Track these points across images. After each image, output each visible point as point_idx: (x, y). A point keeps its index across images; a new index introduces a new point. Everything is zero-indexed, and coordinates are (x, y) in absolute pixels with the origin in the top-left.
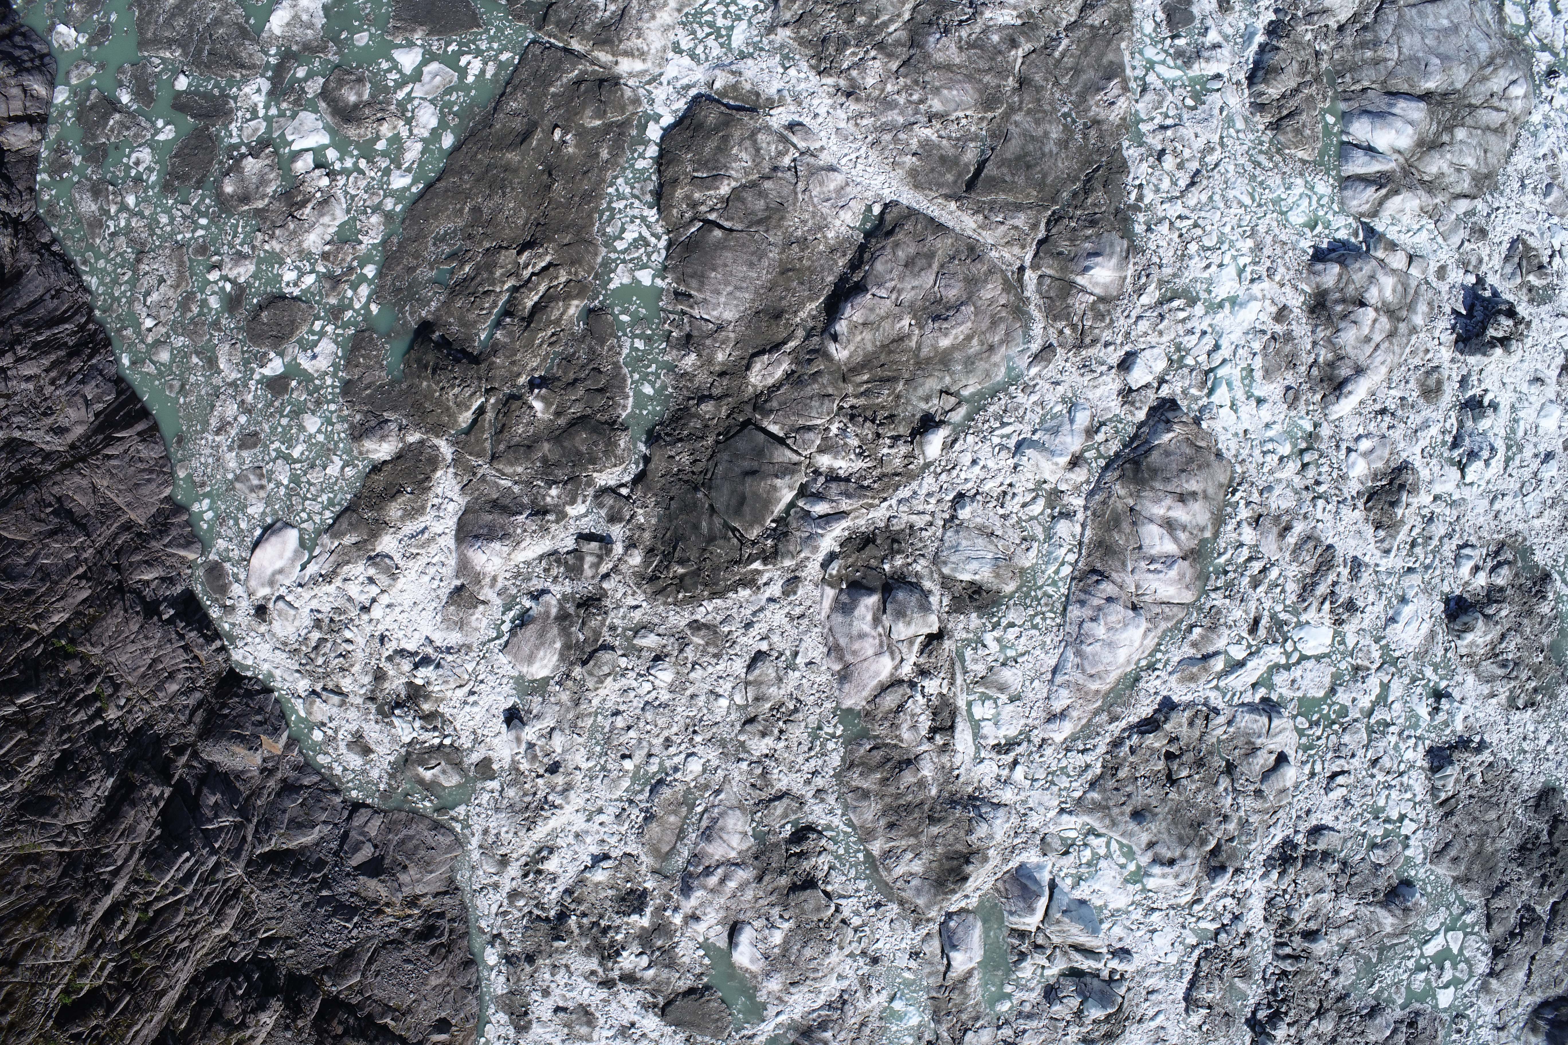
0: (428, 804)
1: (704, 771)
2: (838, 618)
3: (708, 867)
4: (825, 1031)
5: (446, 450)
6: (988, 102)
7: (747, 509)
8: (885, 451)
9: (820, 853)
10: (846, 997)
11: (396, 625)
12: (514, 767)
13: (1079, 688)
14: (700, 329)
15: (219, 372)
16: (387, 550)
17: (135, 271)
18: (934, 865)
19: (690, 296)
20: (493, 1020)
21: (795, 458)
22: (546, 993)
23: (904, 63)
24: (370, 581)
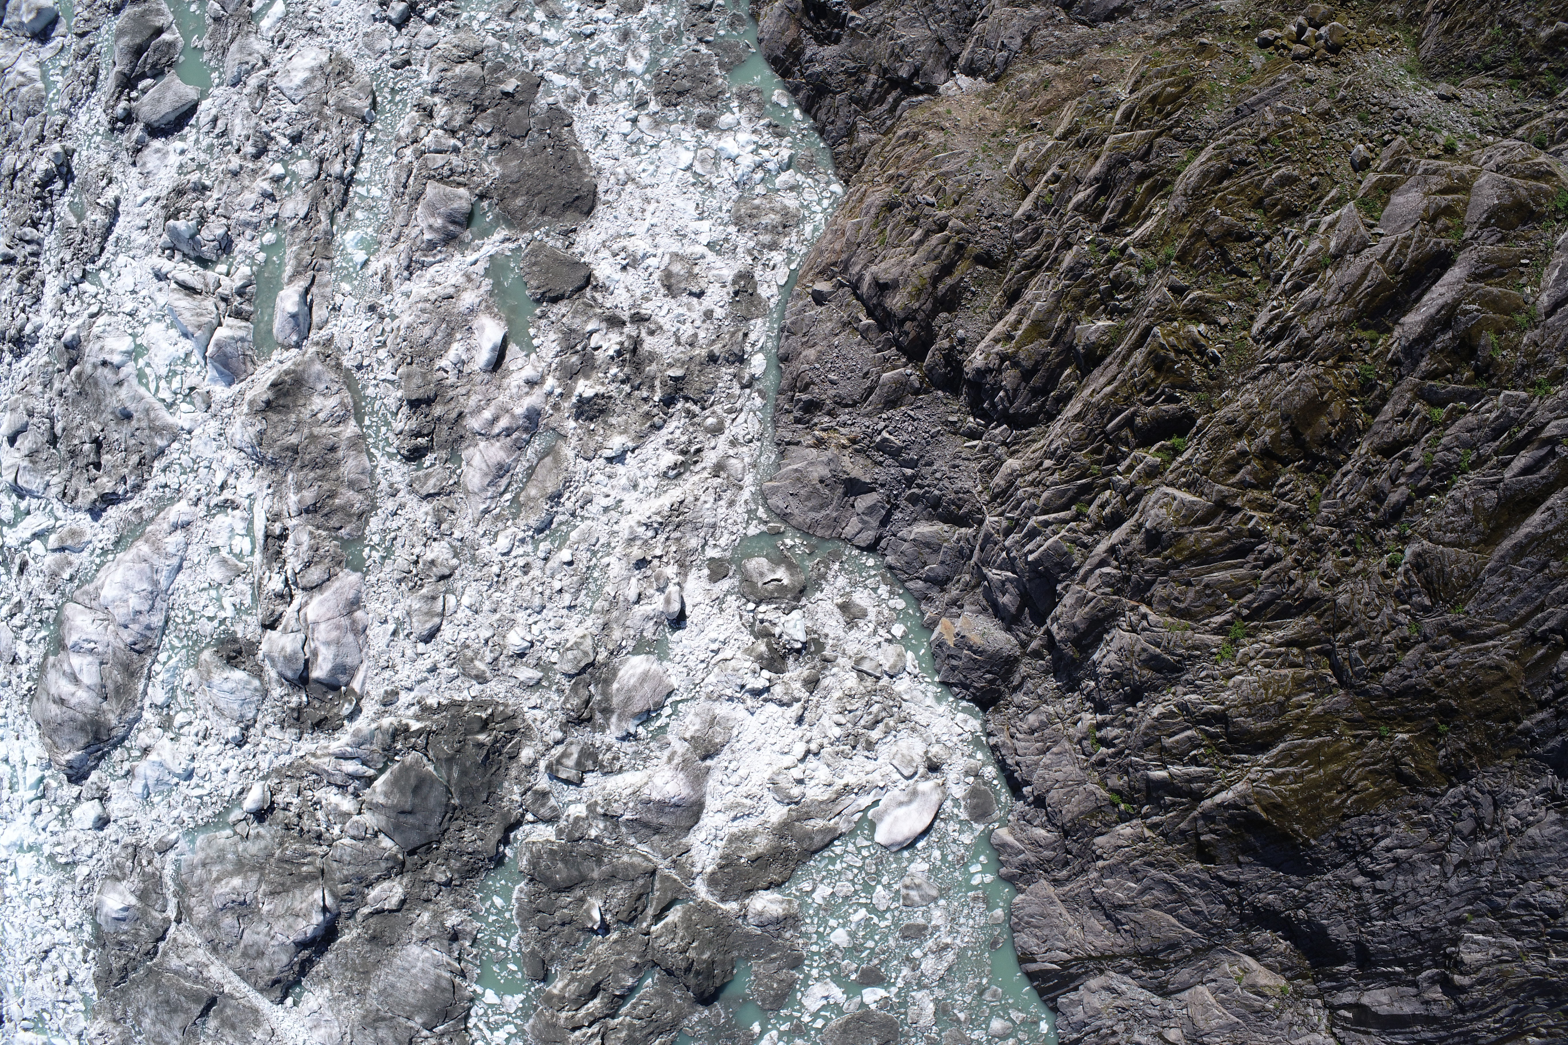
0: (789, 542)
1: (496, 534)
2: (349, 661)
3: (508, 436)
4: (430, 241)
5: (700, 889)
7: (413, 782)
8: (295, 801)
9: (401, 433)
10: (406, 274)
11: (783, 732)
12: (685, 570)
13: (157, 550)
14: (441, 945)
15: (936, 1001)
16: (779, 806)
18: (302, 402)
19: (450, 973)
20: (775, 290)
22: (708, 315)
24: (800, 782)
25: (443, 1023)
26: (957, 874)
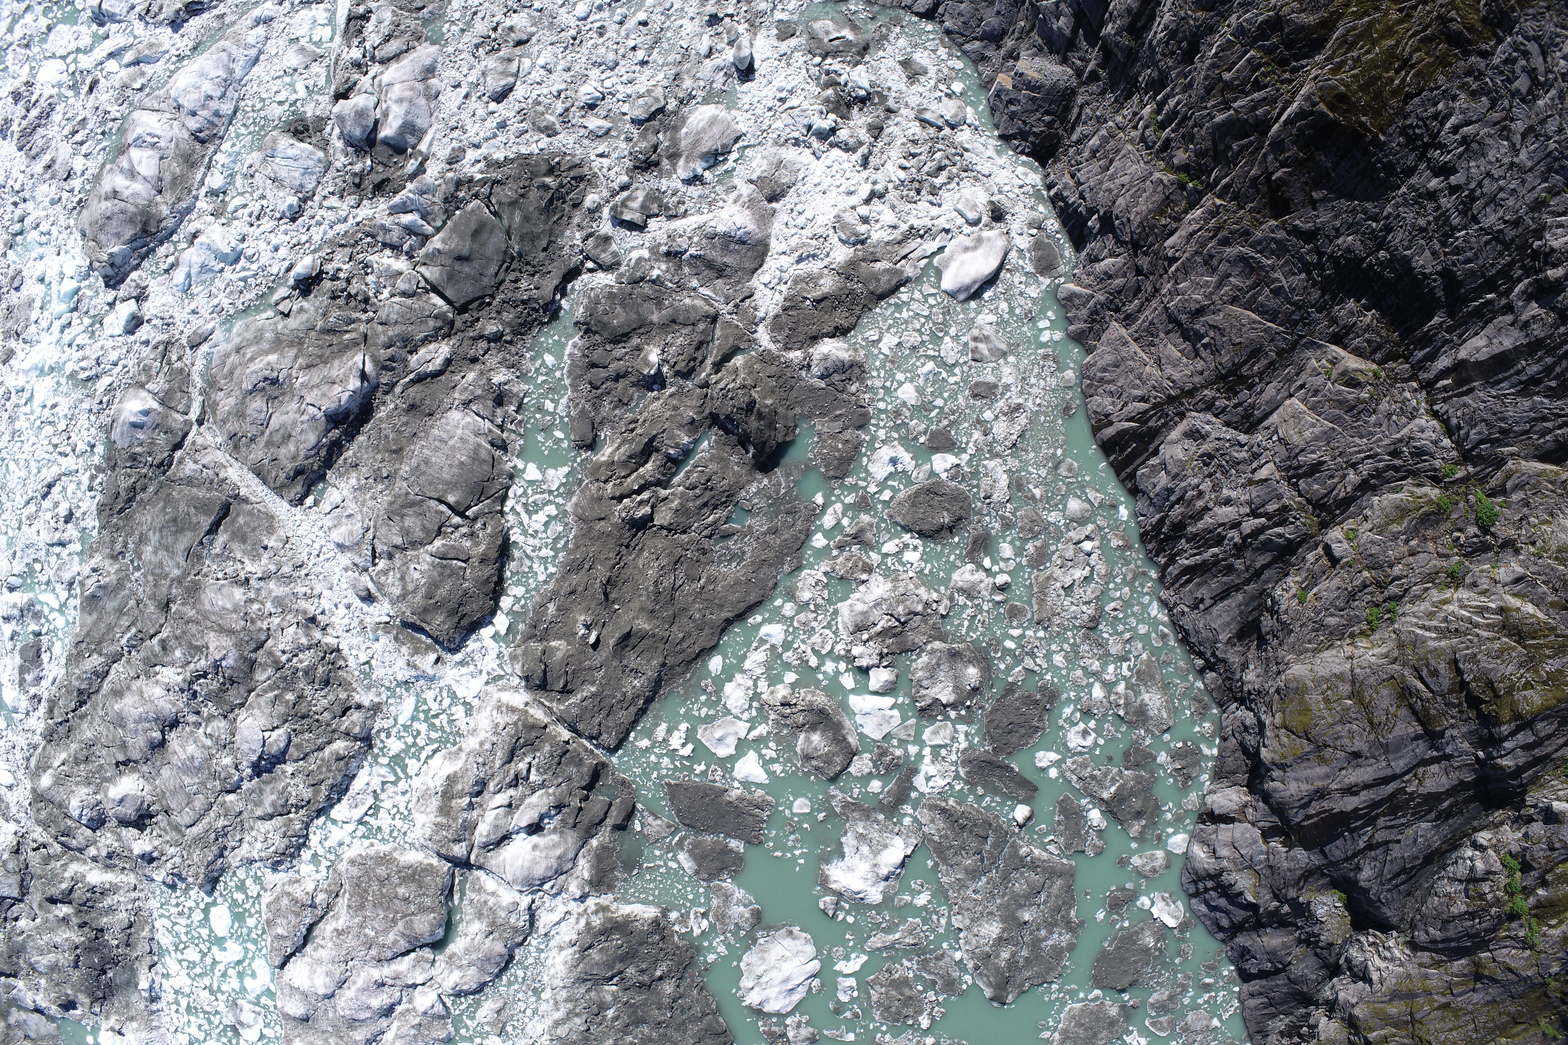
0: (852, 7)
2: (420, 122)
5: (763, 336)
6: (194, 590)
7: (473, 226)
8: (345, 267)
11: (848, 175)
12: (754, 27)
13: (237, 42)
14: (485, 407)
15: (1008, 472)
16: (843, 248)
17: (1100, 610)
19: (493, 445)
21: (423, 269)
23: (260, 646)
24: (865, 220)
25: (479, 501)
26: (1025, 329)
